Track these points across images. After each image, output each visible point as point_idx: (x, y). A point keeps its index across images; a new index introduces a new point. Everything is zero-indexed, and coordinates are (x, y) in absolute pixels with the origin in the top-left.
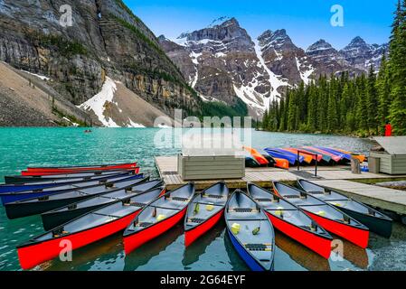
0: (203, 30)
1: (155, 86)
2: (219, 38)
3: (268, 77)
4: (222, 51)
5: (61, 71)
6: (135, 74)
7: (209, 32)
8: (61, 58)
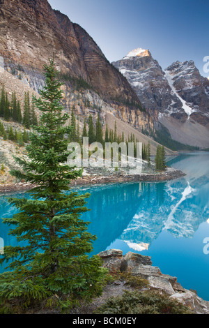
0: (120, 61)
1: (133, 116)
2: (135, 68)
3: (182, 105)
4: (139, 81)
5: (79, 105)
6: (119, 105)
7: (126, 63)
8: (76, 93)
